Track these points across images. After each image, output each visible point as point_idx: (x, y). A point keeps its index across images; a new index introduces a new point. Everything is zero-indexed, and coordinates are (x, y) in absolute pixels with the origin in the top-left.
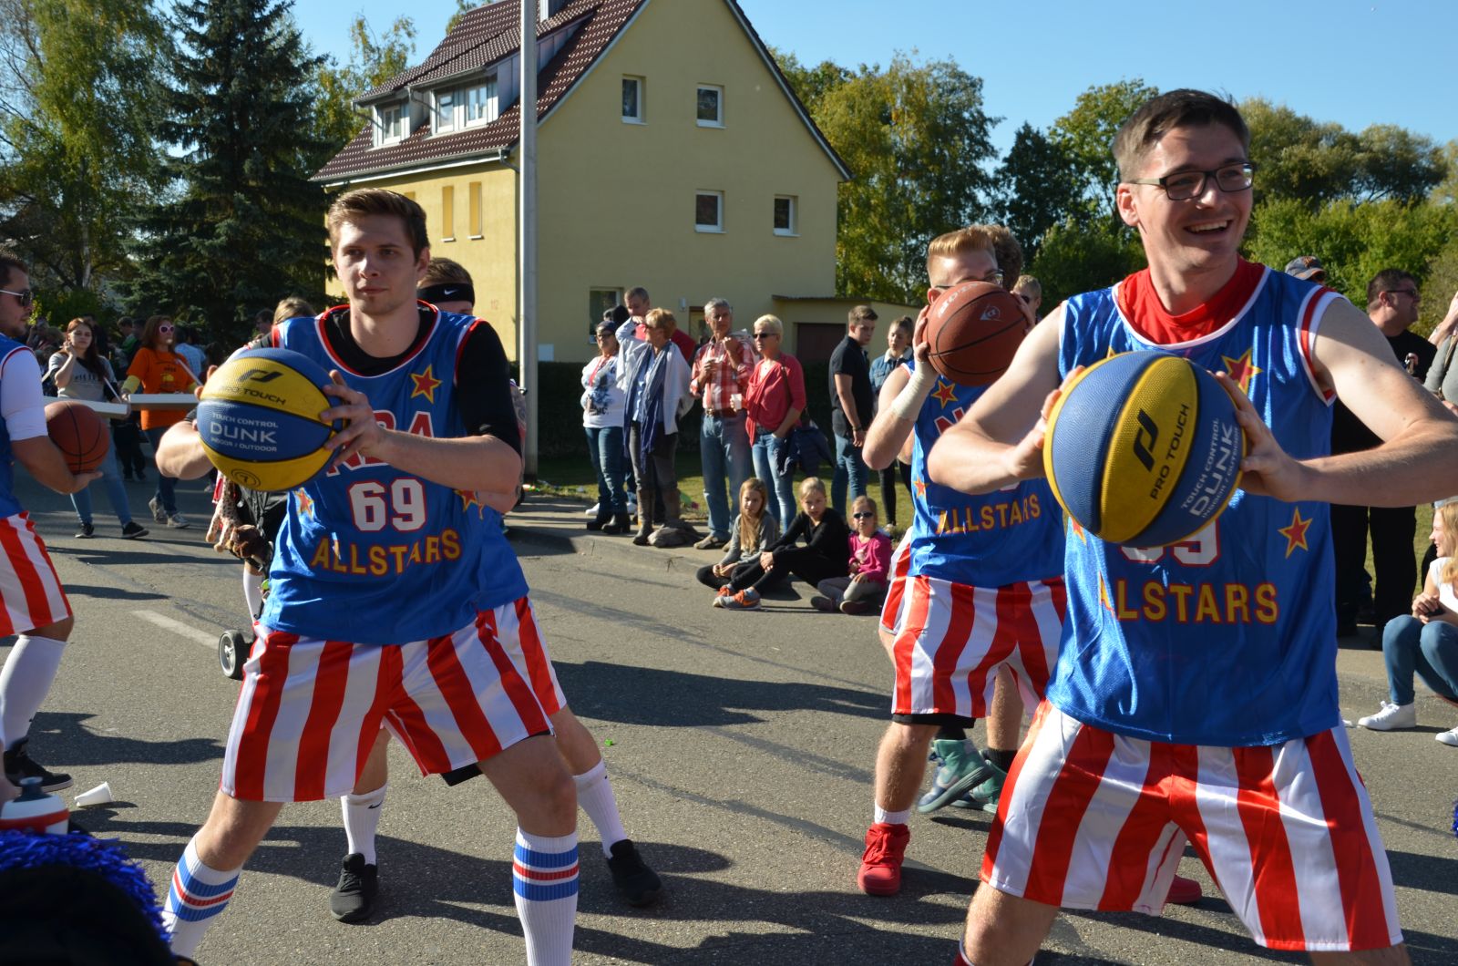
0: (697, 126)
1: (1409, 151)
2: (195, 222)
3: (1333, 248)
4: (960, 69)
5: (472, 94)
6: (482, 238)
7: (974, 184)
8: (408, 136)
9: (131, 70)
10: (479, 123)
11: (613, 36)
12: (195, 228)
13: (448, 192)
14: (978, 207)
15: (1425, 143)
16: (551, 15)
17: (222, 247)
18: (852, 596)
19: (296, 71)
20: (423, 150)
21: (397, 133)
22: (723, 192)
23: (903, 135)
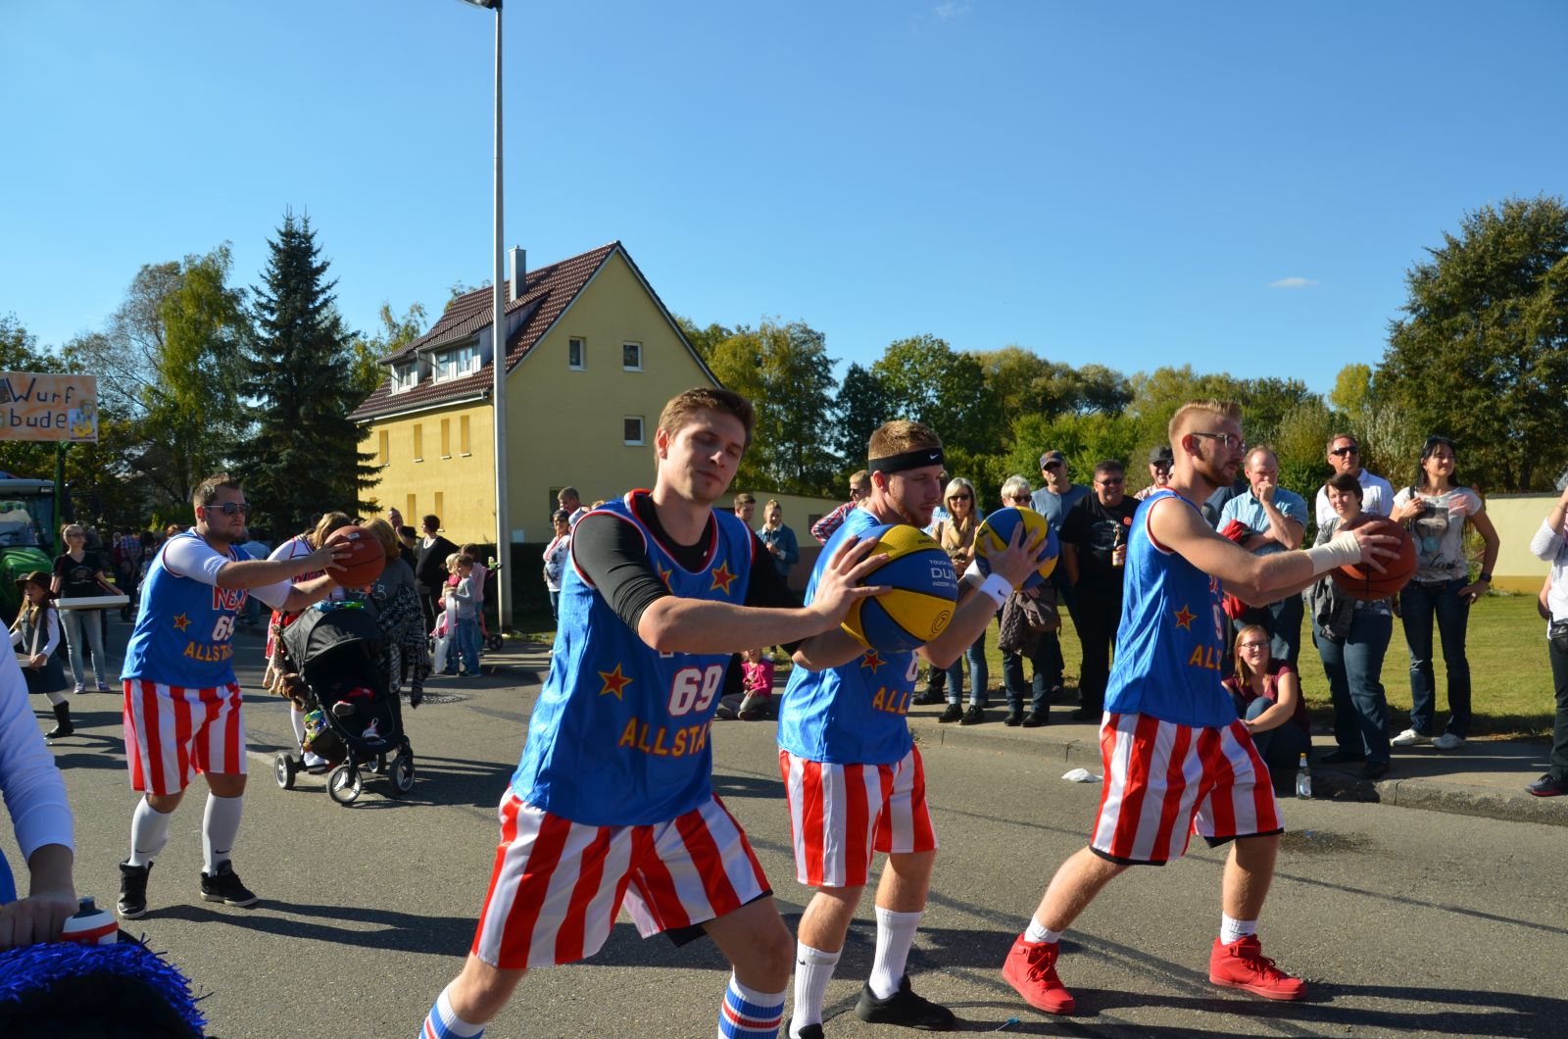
0: (624, 371)
1: (1111, 382)
2: (265, 452)
3: (1066, 446)
4: (809, 328)
5: (462, 353)
6: (470, 455)
7: (824, 407)
8: (416, 384)
9: (222, 349)
10: (467, 374)
11: (562, 310)
12: (265, 456)
13: (445, 423)
14: (826, 422)
15: (1119, 376)
16: (518, 297)
17: (283, 469)
18: (747, 707)
19: (337, 343)
20: (427, 394)
21: (408, 383)
22: (644, 417)
23: (771, 373)
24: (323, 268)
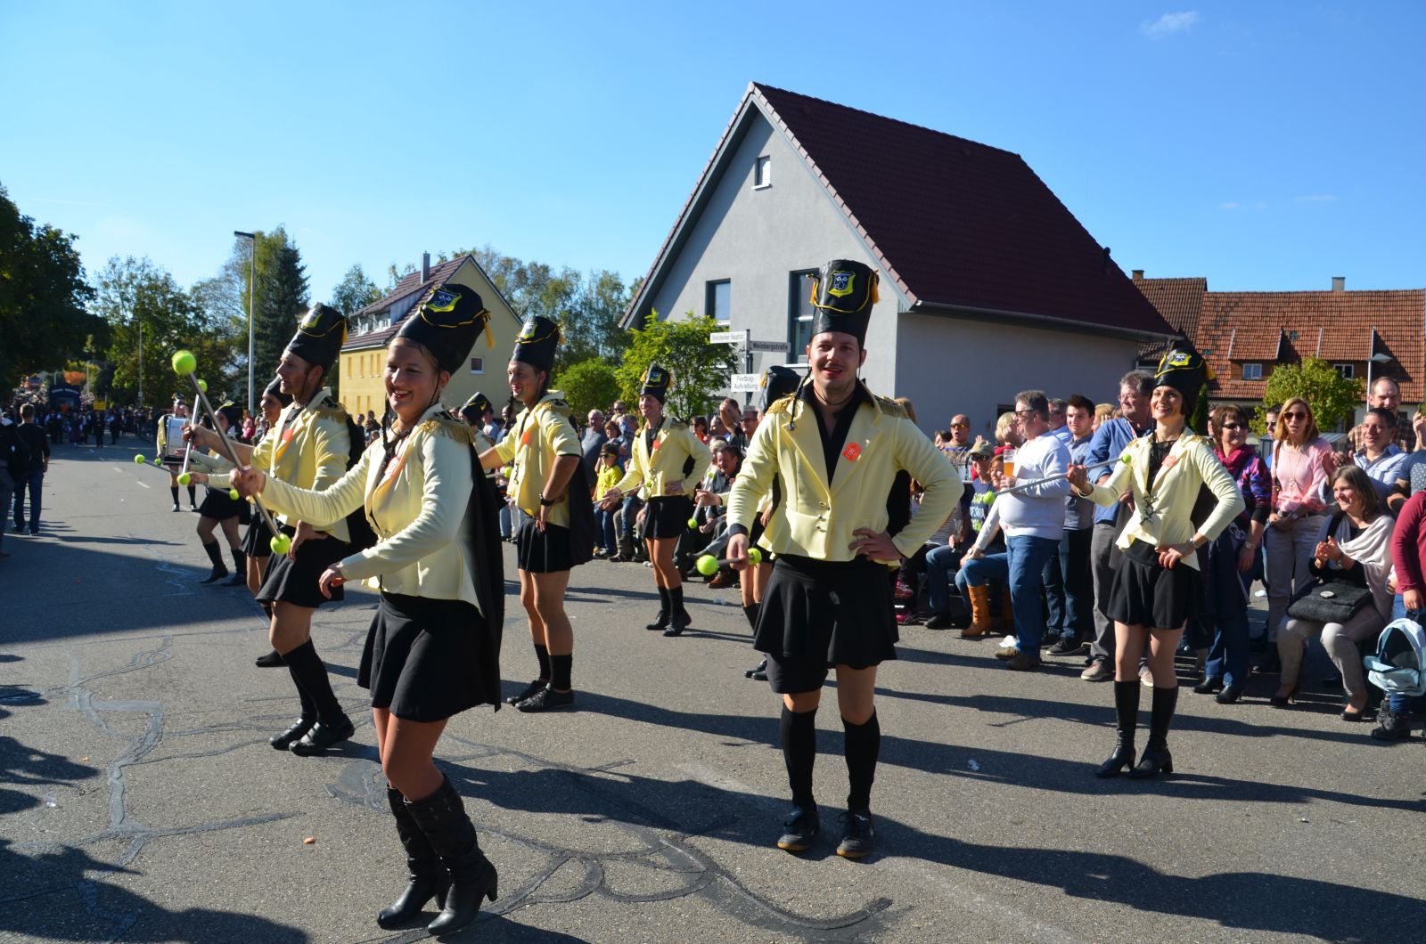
5: (385, 317)
8: (366, 332)
16: (425, 280)
20: (369, 338)
21: (364, 330)
24: (303, 268)
